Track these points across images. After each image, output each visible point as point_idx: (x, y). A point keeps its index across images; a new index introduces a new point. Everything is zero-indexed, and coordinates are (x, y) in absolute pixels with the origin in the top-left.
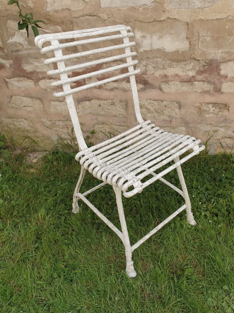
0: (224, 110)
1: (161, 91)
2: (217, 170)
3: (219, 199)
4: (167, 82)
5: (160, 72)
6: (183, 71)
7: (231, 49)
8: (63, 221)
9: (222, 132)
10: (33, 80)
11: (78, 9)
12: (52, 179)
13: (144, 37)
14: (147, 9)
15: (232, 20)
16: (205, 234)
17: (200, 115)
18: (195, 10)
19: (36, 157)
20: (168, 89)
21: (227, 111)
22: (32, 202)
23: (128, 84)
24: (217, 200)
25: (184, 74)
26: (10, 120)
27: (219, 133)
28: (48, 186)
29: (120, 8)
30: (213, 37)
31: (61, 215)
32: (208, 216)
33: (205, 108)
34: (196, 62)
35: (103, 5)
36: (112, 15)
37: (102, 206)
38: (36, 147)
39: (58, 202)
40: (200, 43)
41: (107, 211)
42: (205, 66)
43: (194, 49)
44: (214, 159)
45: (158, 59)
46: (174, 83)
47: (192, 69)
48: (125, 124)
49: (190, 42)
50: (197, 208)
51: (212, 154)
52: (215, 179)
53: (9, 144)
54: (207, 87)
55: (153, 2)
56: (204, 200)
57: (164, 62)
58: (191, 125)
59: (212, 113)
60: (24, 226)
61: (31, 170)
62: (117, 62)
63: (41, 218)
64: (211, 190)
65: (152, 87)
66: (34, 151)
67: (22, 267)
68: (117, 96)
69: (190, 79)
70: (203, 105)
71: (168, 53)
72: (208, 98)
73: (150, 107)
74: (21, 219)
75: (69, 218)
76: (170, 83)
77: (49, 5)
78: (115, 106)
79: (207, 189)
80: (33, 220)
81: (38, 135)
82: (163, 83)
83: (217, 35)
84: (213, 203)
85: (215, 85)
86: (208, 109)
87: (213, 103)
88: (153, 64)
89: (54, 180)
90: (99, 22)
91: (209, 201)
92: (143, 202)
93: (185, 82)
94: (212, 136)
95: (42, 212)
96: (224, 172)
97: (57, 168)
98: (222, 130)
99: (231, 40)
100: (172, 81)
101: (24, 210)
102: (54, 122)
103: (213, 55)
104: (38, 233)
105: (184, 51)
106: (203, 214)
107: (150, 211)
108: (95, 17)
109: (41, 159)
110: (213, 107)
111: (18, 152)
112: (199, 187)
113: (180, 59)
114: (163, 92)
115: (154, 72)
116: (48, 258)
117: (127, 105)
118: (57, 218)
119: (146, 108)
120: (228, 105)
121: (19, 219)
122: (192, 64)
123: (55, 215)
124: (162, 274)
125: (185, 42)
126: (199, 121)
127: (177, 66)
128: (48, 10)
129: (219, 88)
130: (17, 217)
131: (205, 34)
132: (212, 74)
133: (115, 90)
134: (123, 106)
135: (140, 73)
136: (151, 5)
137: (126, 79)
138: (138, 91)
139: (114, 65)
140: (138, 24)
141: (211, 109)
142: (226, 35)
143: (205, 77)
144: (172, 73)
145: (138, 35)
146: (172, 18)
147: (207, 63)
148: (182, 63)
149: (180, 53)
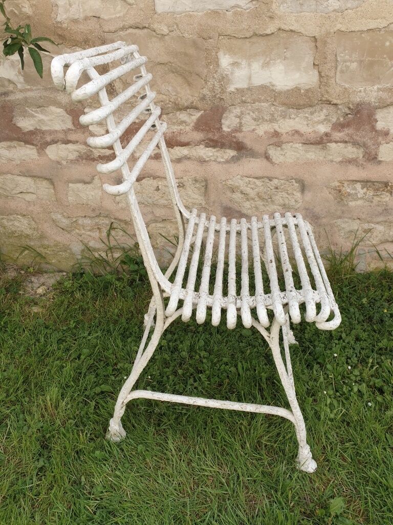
0: (383, 193)
1: (269, 161)
2: (373, 301)
3: (382, 357)
4: (278, 145)
5: (266, 128)
6: (307, 125)
8: (92, 411)
9: (380, 233)
10: (36, 145)
11: (114, 16)
12: (72, 325)
13: (235, 64)
14: (241, 14)
16: (362, 430)
17: (339, 202)
18: (329, 15)
19: (43, 284)
20: (282, 157)
21: (389, 195)
22: (34, 372)
23: (207, 149)
24: (379, 360)
25: (310, 130)
27: (375, 234)
28: (64, 338)
29: (191, 13)
30: (361, 62)
31: (88, 397)
32: (365, 392)
33: (348, 191)
34: (332, 107)
35: (159, 9)
36: (177, 26)
37: (165, 378)
38: (43, 265)
39: (84, 371)
40: (338, 73)
41: (175, 388)
42: (347, 115)
43: (327, 85)
44: (366, 281)
45: (263, 104)
46: (291, 147)
47: (325, 120)
49: (319, 72)
50: (343, 377)
51: (362, 272)
52: (370, 319)
54: (351, 151)
55: (251, 1)
56: (355, 360)
57: (273, 108)
58: (324, 220)
59: (362, 198)
60: (18, 421)
61: (34, 308)
62: (188, 110)
63: (51, 404)
64: (365, 340)
65: (253, 154)
66: (40, 272)
67: (12, 512)
68: (190, 172)
69: (321, 138)
70: (345, 185)
71: (280, 93)
72: (355, 173)
73: (248, 190)
74: (13, 408)
75: (104, 404)
76: (284, 146)
77: (61, 10)
78: (185, 189)
79: (358, 339)
80: (34, 409)
81: (46, 243)
82: (271, 146)
83: (370, 59)
84: (372, 367)
85: (367, 148)
87: (363, 181)
88: (253, 112)
89: (76, 327)
90: (154, 39)
91: (363, 361)
92: (243, 368)
93: (311, 144)
94: (362, 240)
95: (53, 392)
96: (386, 304)
97: (82, 304)
98: (380, 228)
100: (288, 142)
101: (18, 388)
102: (74, 220)
103: (363, 94)
104: (44, 436)
105: (310, 88)
106: (355, 389)
107: (256, 386)
108: (145, 30)
109: (52, 287)
110: (362, 188)
111: (11, 274)
112: (344, 335)
113: (302, 103)
114: (272, 163)
115: (254, 127)
116: (62, 492)
117: (206, 187)
118: (81, 405)
119: (242, 192)
120: (390, 184)
121: (8, 407)
122: (324, 111)
123: (77, 399)
124: (287, 520)
125: (311, 73)
126: (339, 213)
127: (298, 116)
128: (59, 19)
129: (373, 153)
130: (5, 403)
131: (348, 57)
132: (361, 129)
133: (185, 161)
134: (199, 189)
135: (229, 130)
136: (248, 5)
137: (204, 141)
138: (227, 162)
139: (183, 116)
140: (225, 41)
141: (359, 192)
142: (385, 58)
143: (348, 135)
144: (289, 129)
145: (225, 61)
146: (287, 29)
147: (351, 109)
148: (306, 109)
149: (302, 91)
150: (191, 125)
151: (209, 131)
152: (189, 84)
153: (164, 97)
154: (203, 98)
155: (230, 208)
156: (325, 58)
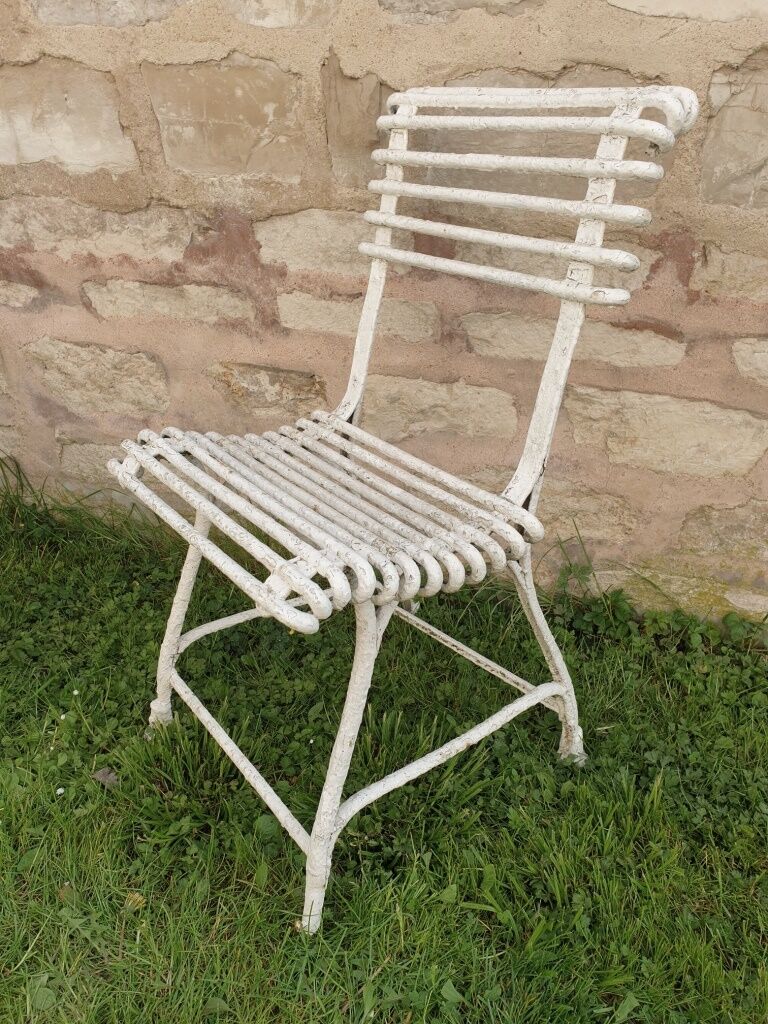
0: (311, 396)
1: (91, 312)
4: (102, 281)
5: (73, 246)
6: (144, 245)
7: (273, 170)
15: (248, 67)
17: (234, 407)
20: (111, 307)
21: (323, 402)
25: (150, 257)
30: (201, 126)
33: (246, 386)
34: (176, 214)
40: (165, 146)
42: (206, 230)
43: (151, 167)
45: (54, 199)
46: (122, 287)
47: (171, 238)
48: (10, 423)
49: (135, 143)
54: (231, 305)
57: (74, 208)
65: (63, 298)
69: (170, 273)
70: (235, 373)
71: (78, 179)
72: (246, 349)
73: (70, 367)
76: (110, 285)
82: (89, 284)
83: (216, 121)
85: (256, 300)
86: (256, 388)
87: (268, 368)
88: (42, 214)
93: (155, 284)
99: (267, 141)
100: (117, 278)
105: (126, 173)
110: (272, 383)
113: (120, 201)
114: (98, 317)
115: (54, 244)
117: (1, 353)
119: (60, 371)
120: (318, 380)
122: (164, 220)
125: (120, 143)
127: (124, 228)
129: (269, 311)
131: (174, 115)
132: (236, 261)
135: (11, 246)
138: (27, 309)
141: (267, 390)
142: (242, 121)
143: (215, 270)
144: (113, 253)
146: (56, 54)
147: (208, 219)
148: (135, 215)
149: (115, 179)
155: (47, 401)
156: (136, 115)
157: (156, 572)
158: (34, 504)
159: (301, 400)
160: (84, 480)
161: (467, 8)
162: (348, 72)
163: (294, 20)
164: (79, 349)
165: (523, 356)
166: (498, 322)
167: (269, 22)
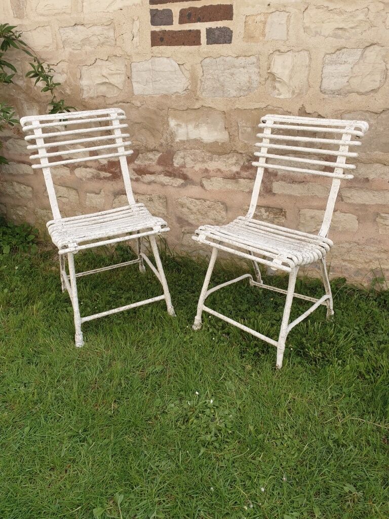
0: (280, 216)
1: (203, 188)
4: (208, 178)
5: (200, 166)
6: (226, 166)
10: (69, 168)
11: (112, 96)
13: (178, 125)
14: (180, 97)
15: (273, 110)
18: (231, 99)
20: (211, 186)
21: (284, 218)
23: (165, 177)
25: (227, 170)
26: (45, 211)
29: (153, 95)
30: (253, 128)
33: (257, 213)
34: (240, 155)
35: (136, 93)
36: (146, 102)
40: (240, 134)
42: (249, 160)
43: (234, 140)
45: (197, 151)
46: (216, 180)
47: (236, 163)
49: (229, 133)
51: (272, 275)
53: (42, 240)
55: (186, 90)
57: (203, 154)
59: (267, 219)
62: (153, 152)
65: (193, 183)
68: (156, 191)
69: (234, 175)
71: (207, 144)
73: (191, 207)
76: (212, 179)
77: (85, 92)
78: (154, 203)
82: (204, 179)
85: (264, 184)
86: (260, 214)
87: (265, 207)
88: (191, 155)
90: (133, 108)
93: (228, 178)
100: (215, 177)
105: (224, 142)
108: (129, 104)
110: (266, 212)
113: (220, 151)
114: (205, 190)
115: (194, 165)
117: (166, 202)
119: (188, 208)
120: (284, 211)
122: (235, 157)
125: (224, 133)
127: (219, 160)
128: (83, 97)
129: (270, 188)
131: (245, 124)
133: (153, 184)
134: (162, 203)
135: (178, 166)
136: (183, 92)
137: (163, 172)
138: (179, 187)
139: (150, 155)
140: (172, 112)
141: (264, 215)
143: (251, 174)
144: (214, 168)
145: (173, 123)
146: (207, 106)
147: (251, 157)
148: (224, 156)
149: (220, 144)
150: (156, 161)
151: (166, 166)
152: (154, 136)
153: (140, 143)
154: (161, 145)
155: (181, 218)
156: (231, 124)
157: (216, 279)
158: (169, 255)
159: (276, 218)
160: (190, 246)
161: (350, 93)
162: (308, 112)
163: (291, 96)
164: (196, 200)
165: (362, 203)
166: (354, 192)
167: (281, 97)
